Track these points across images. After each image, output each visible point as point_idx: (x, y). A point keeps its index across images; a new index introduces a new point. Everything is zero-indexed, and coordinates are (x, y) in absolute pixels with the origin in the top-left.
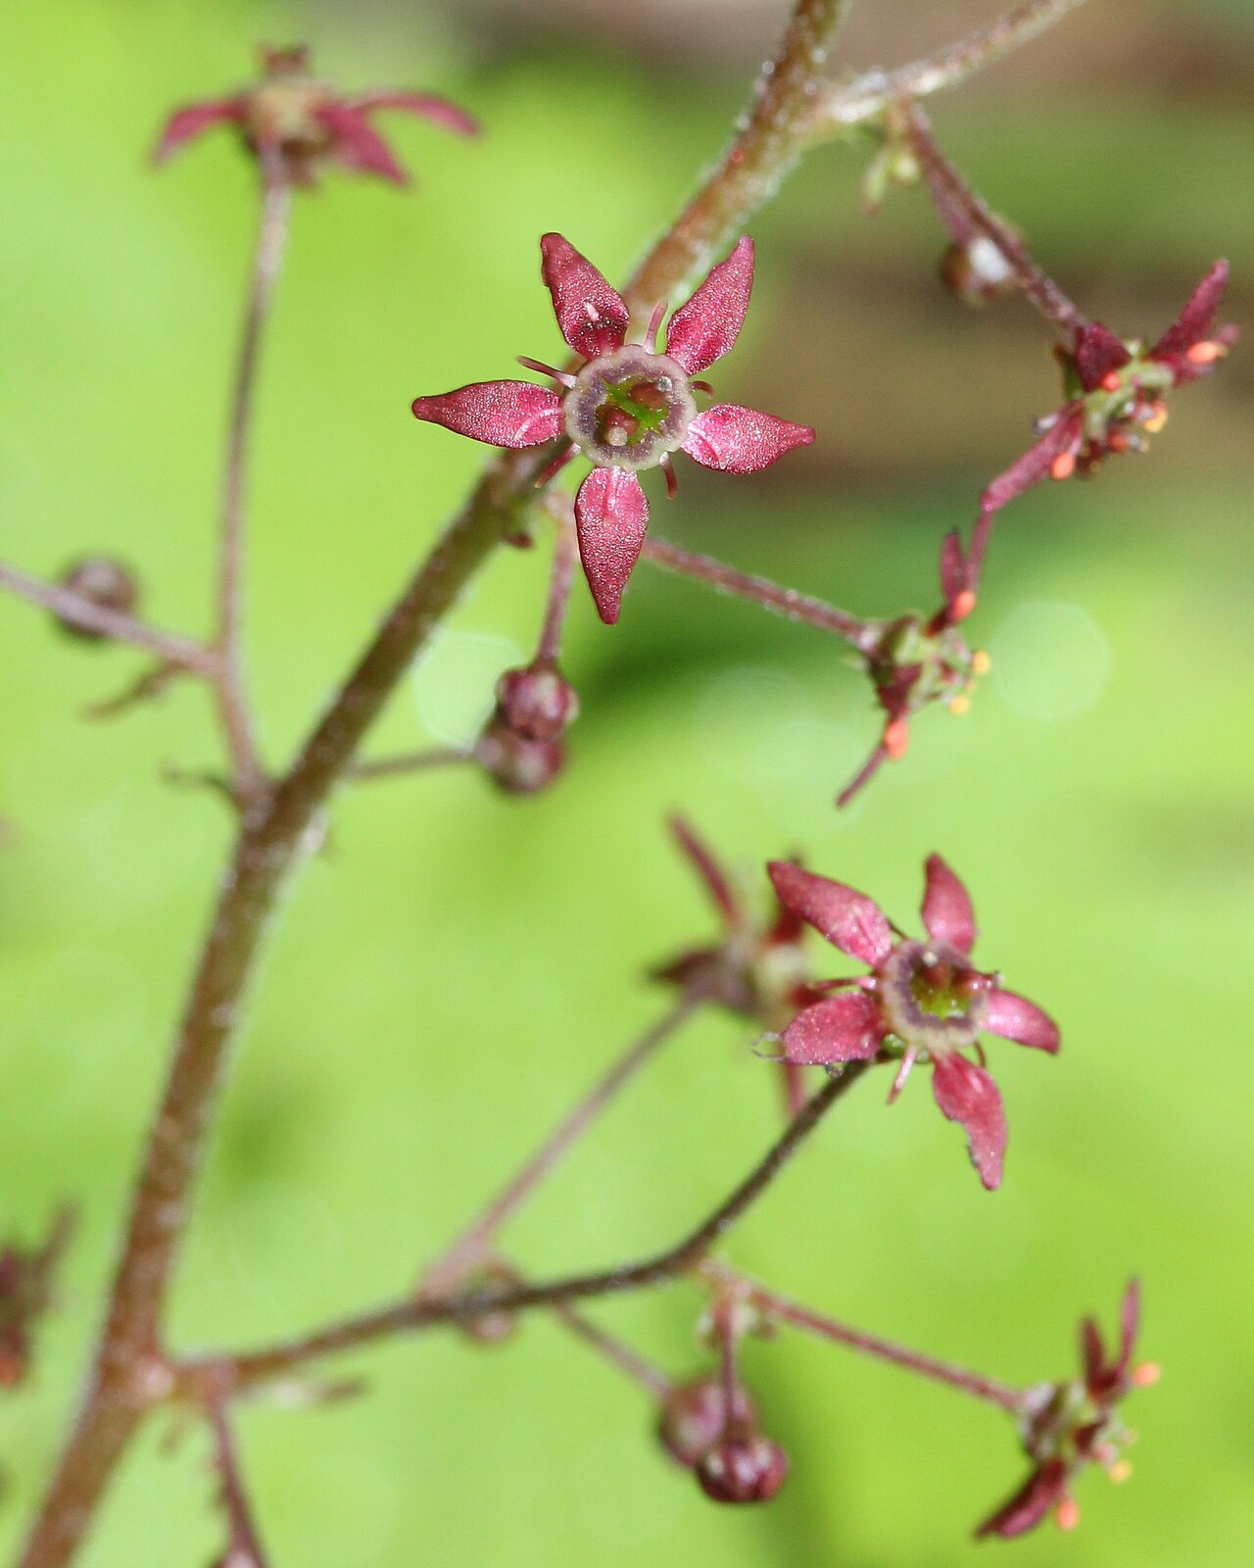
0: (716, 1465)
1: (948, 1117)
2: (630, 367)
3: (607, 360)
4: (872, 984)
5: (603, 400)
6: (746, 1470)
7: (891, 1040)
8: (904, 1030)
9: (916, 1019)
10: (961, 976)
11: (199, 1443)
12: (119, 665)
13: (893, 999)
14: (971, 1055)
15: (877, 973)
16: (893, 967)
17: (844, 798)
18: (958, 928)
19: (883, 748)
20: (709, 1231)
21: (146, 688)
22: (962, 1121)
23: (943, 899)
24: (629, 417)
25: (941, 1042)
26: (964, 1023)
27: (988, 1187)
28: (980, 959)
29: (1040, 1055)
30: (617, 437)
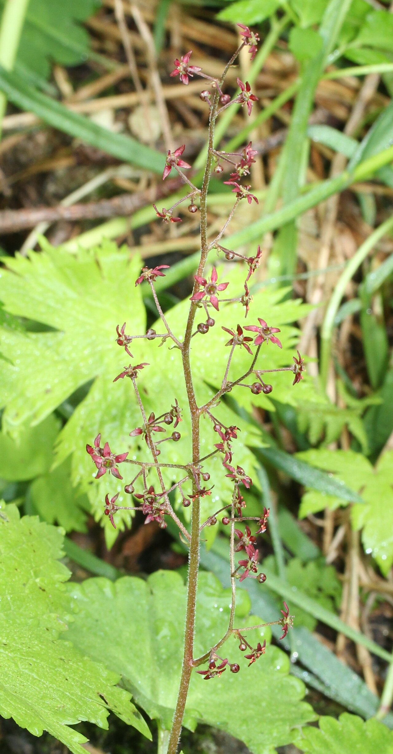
0: (265, 390)
1: (274, 343)
2: (209, 285)
3: (207, 285)
4: (259, 334)
5: (208, 290)
6: (268, 389)
7: (265, 338)
8: (265, 337)
9: (266, 335)
10: (268, 329)
11: (207, 416)
12: (158, 340)
13: (263, 335)
14: (273, 336)
15: (260, 333)
16: (261, 331)
17: (246, 317)
18: (265, 324)
19: (247, 310)
20: (252, 367)
21: (164, 341)
22: (276, 343)
23: (262, 322)
24: (212, 290)
25: (269, 336)
26: (271, 333)
27: (281, 348)
28: (269, 326)
29: (279, 332)
30: (212, 293)
